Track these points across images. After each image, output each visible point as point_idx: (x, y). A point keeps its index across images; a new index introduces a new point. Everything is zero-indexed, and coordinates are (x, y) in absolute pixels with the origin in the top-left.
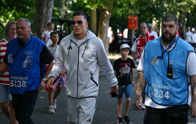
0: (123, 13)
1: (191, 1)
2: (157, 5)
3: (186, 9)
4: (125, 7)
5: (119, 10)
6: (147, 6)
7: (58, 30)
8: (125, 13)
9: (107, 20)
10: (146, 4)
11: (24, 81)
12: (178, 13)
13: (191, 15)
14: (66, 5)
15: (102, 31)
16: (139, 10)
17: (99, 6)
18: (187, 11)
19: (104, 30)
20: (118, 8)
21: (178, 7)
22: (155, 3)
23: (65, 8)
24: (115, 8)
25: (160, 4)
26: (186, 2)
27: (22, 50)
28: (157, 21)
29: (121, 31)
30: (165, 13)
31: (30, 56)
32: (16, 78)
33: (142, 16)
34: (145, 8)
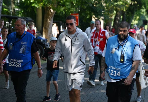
0: (66, 11)
1: (126, 1)
2: (96, 4)
3: (122, 8)
4: (68, 5)
5: (62, 8)
6: (87, 5)
7: (7, 25)
8: (68, 11)
9: (52, 18)
10: (86, 3)
11: (20, 63)
12: (115, 12)
13: (126, 13)
14: (14, 3)
15: (46, 27)
16: (80, 9)
17: (44, 5)
18: (122, 9)
19: (48, 26)
20: (61, 7)
21: (114, 6)
22: (94, 3)
23: (13, 6)
24: (59, 6)
25: (99, 3)
26: (122, 1)
27: (19, 41)
28: (96, 18)
29: (64, 27)
30: (103, 11)
31: (25, 45)
32: (14, 60)
33: (83, 14)
34: (85, 7)
